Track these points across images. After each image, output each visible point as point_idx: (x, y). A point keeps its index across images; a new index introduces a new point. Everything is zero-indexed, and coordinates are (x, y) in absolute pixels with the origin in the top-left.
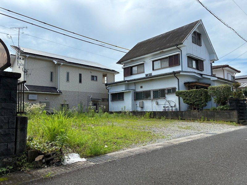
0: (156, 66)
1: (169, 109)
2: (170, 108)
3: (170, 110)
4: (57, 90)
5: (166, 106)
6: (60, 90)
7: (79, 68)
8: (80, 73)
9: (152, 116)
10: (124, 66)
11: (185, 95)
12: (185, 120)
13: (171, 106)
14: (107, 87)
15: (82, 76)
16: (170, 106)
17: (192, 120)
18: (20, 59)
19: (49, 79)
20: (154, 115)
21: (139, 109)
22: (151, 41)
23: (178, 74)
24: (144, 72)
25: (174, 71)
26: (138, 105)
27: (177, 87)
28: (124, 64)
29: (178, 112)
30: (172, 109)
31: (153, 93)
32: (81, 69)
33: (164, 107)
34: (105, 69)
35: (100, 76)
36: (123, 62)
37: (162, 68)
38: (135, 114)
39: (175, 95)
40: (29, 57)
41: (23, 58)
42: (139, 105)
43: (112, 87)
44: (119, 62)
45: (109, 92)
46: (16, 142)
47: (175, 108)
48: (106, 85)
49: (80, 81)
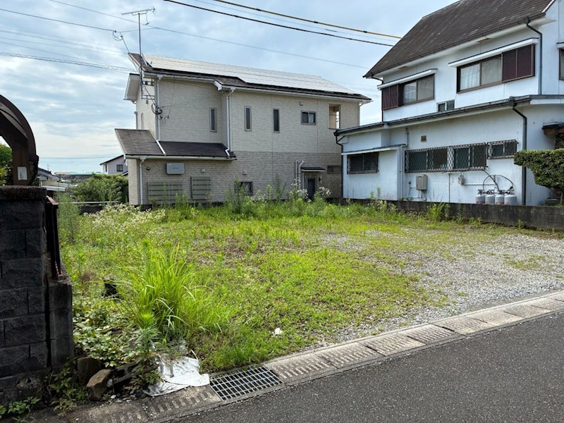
0: (466, 82)
1: (493, 199)
2: (498, 196)
3: (496, 201)
4: (226, 151)
5: (487, 189)
6: (231, 150)
7: (271, 95)
8: (276, 108)
9: (446, 216)
10: (383, 83)
11: (539, 162)
12: (535, 229)
13: (500, 189)
14: (339, 138)
15: (281, 115)
16: (496, 191)
17: (556, 231)
18: (146, 84)
19: (208, 125)
20: (452, 213)
21: (416, 196)
22: (458, 10)
23: (525, 105)
24: (433, 98)
25: (514, 95)
26: (414, 185)
27: (520, 139)
28: (384, 76)
29: (518, 207)
30: (503, 198)
31: (455, 156)
32: (279, 99)
33: (481, 192)
34: (335, 93)
35: (322, 111)
36: (380, 74)
37: (481, 86)
38: (404, 207)
39: (513, 160)
40: (163, 79)
41: (152, 82)
42: (417, 185)
43: (351, 139)
44: (370, 75)
45: (344, 151)
46: (48, 341)
47: (510, 196)
48: (337, 133)
49: (277, 128)
